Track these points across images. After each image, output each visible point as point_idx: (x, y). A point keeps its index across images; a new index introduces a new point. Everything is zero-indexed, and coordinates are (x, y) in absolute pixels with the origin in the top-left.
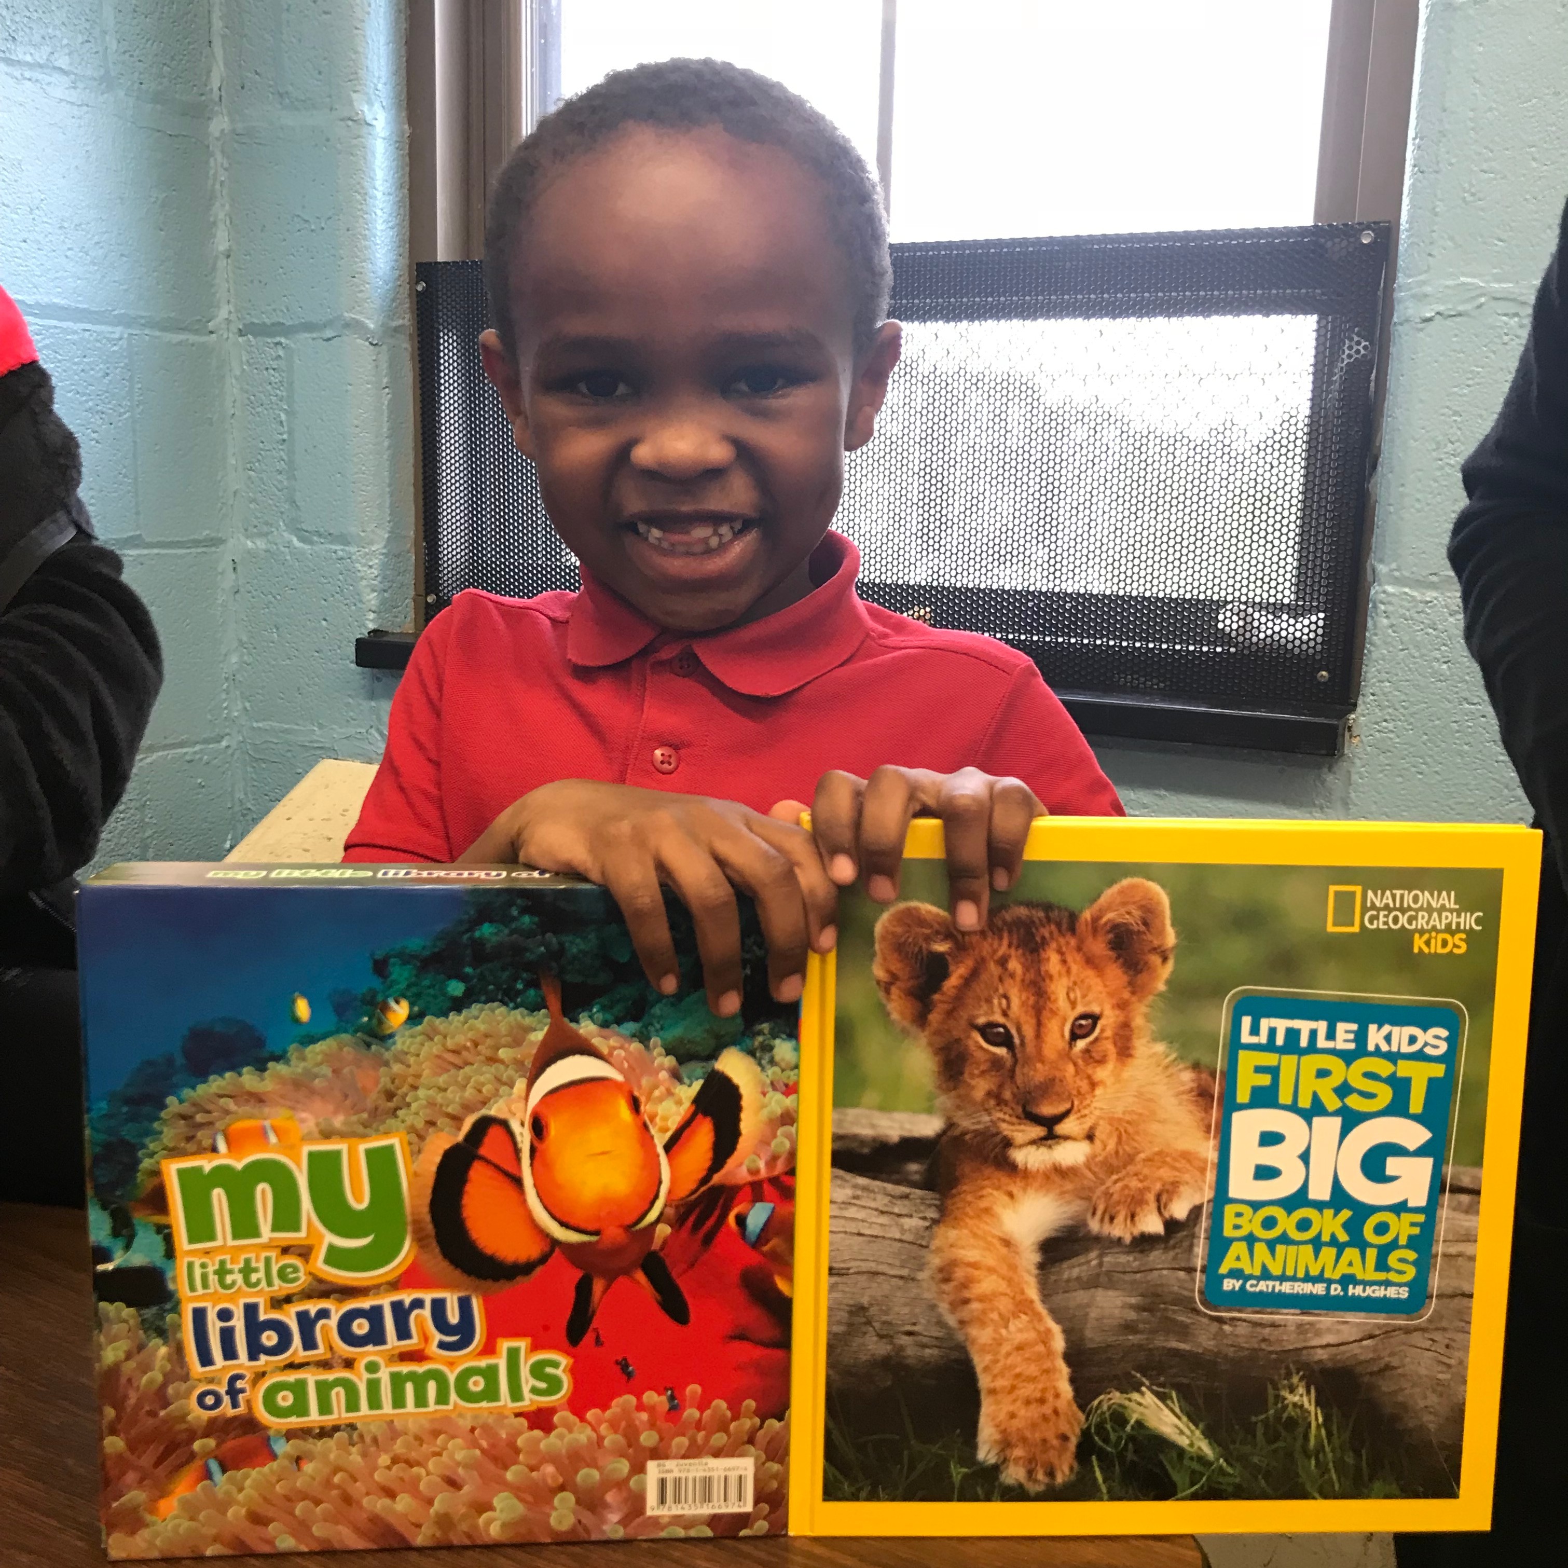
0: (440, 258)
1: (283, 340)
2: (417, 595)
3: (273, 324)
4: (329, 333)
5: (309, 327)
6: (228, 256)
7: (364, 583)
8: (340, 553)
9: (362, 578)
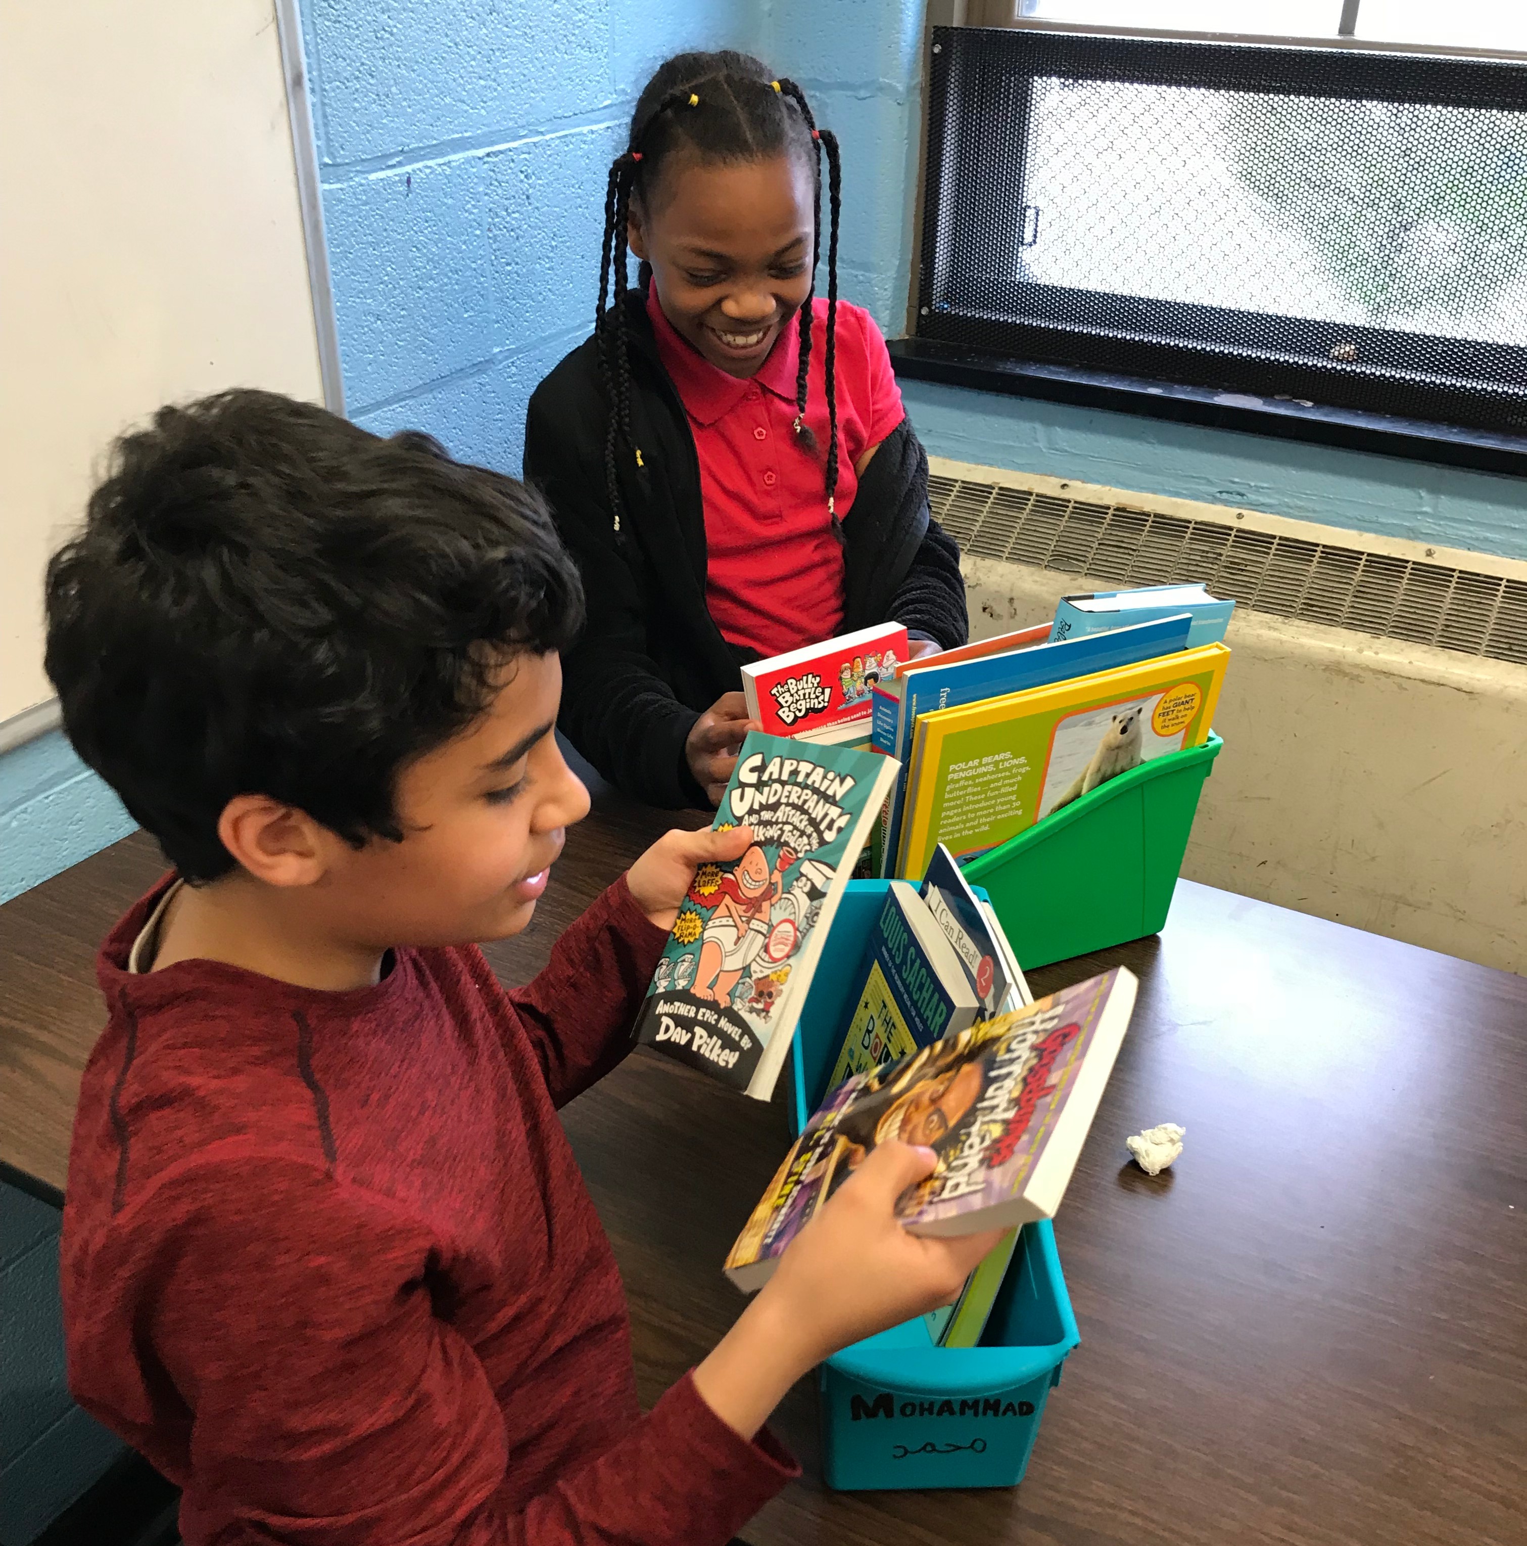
0: (955, 25)
1: (818, 94)
2: (910, 306)
3: (810, 80)
4: (862, 93)
5: (844, 86)
6: (770, 15)
7: (880, 303)
8: (861, 278)
9: (879, 299)
